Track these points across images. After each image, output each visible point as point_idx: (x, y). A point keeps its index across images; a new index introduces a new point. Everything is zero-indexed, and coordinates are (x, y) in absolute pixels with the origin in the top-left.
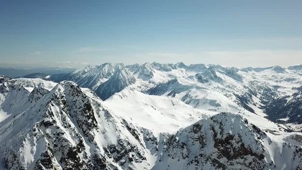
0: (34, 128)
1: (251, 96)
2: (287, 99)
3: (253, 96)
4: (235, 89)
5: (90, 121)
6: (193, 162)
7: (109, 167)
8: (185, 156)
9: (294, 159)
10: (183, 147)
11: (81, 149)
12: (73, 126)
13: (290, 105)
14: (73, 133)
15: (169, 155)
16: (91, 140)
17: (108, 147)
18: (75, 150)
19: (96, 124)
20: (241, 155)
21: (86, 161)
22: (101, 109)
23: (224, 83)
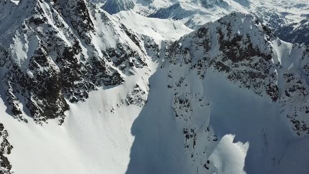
0: (23, 24)
2: (294, 26)
5: (85, 22)
6: (196, 66)
7: (109, 70)
8: (188, 61)
9: (303, 58)
10: (186, 52)
11: (77, 51)
12: (66, 26)
13: (296, 32)
14: (67, 33)
15: (171, 62)
16: (88, 42)
17: (107, 50)
18: (71, 50)
19: (92, 26)
20: (247, 56)
21: (84, 63)
22: (96, 10)
23: (229, 8)
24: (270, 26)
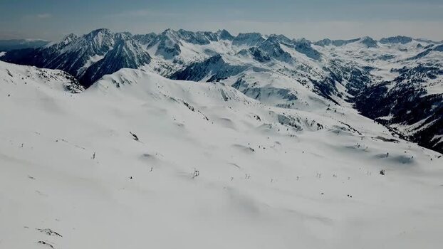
1: (333, 83)
2: (387, 86)
3: (337, 82)
4: (311, 71)
13: (392, 95)
23: (293, 62)
24: (352, 86)
